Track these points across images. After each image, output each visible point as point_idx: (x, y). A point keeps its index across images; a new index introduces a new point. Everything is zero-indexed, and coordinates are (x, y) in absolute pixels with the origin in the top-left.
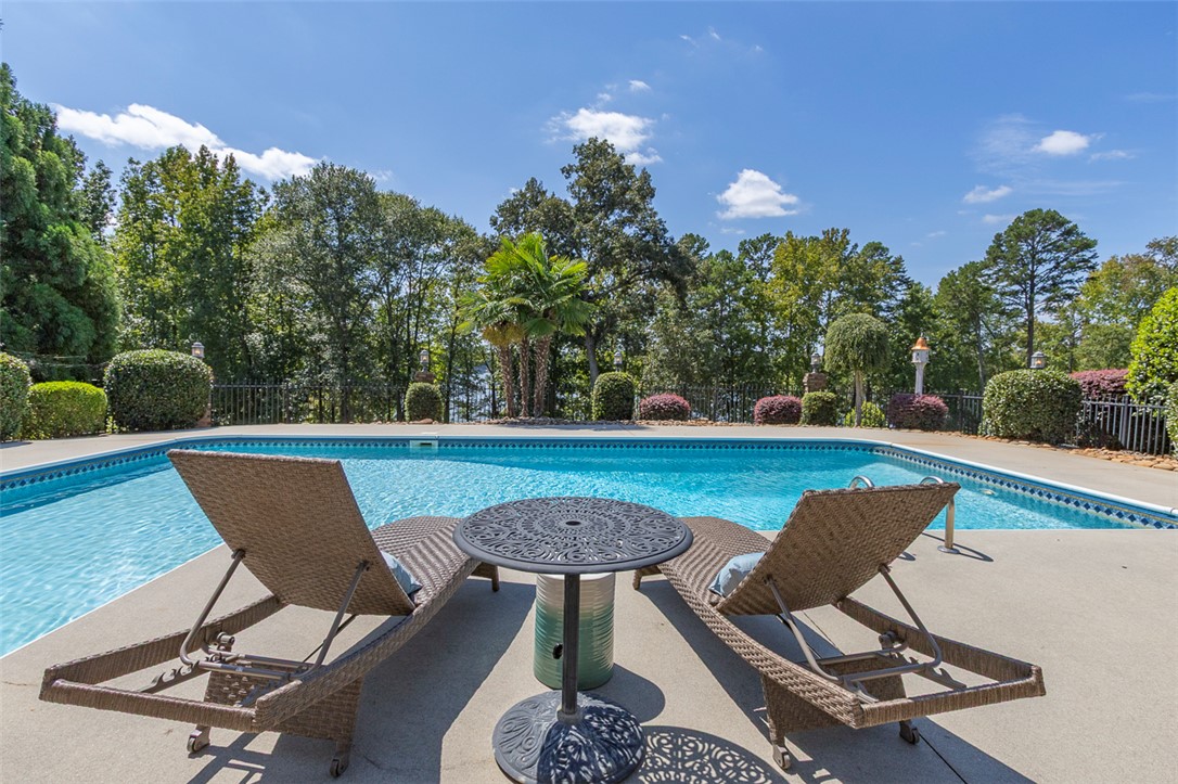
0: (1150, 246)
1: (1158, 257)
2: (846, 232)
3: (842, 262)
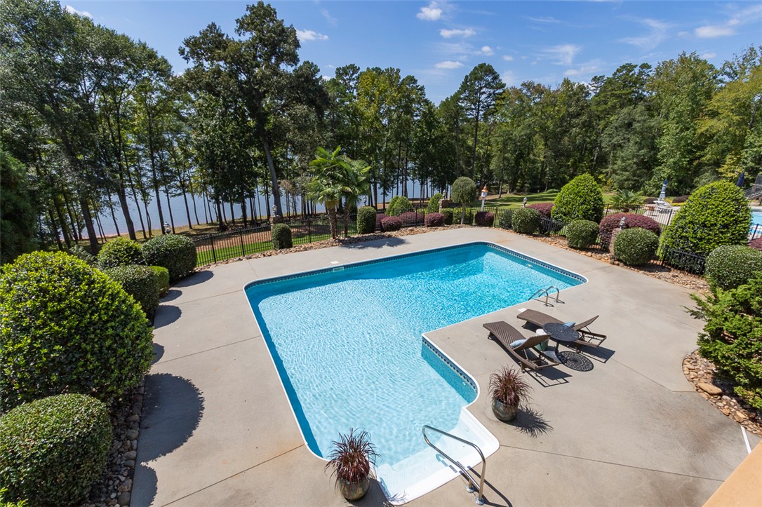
1: (524, 91)
2: (399, 70)
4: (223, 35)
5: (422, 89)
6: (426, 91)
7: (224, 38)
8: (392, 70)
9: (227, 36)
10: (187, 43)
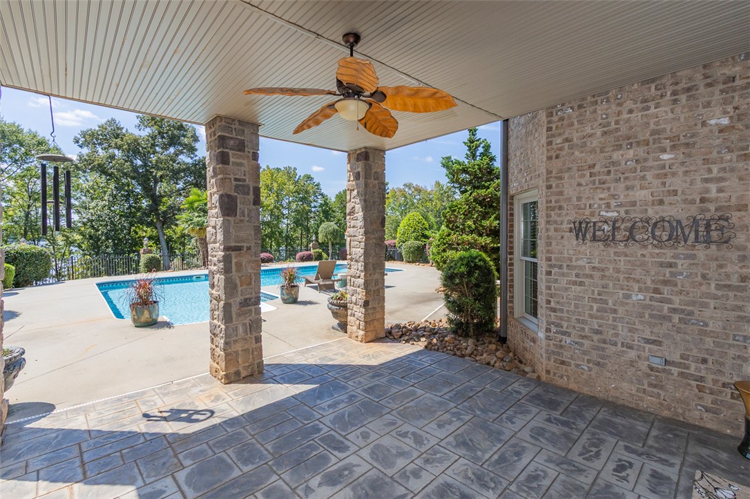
0: (404, 185)
1: (407, 190)
2: (295, 169)
3: (296, 183)
4: (122, 128)
5: (318, 185)
6: (321, 187)
7: (124, 131)
8: (290, 168)
9: (127, 130)
10: (84, 134)
